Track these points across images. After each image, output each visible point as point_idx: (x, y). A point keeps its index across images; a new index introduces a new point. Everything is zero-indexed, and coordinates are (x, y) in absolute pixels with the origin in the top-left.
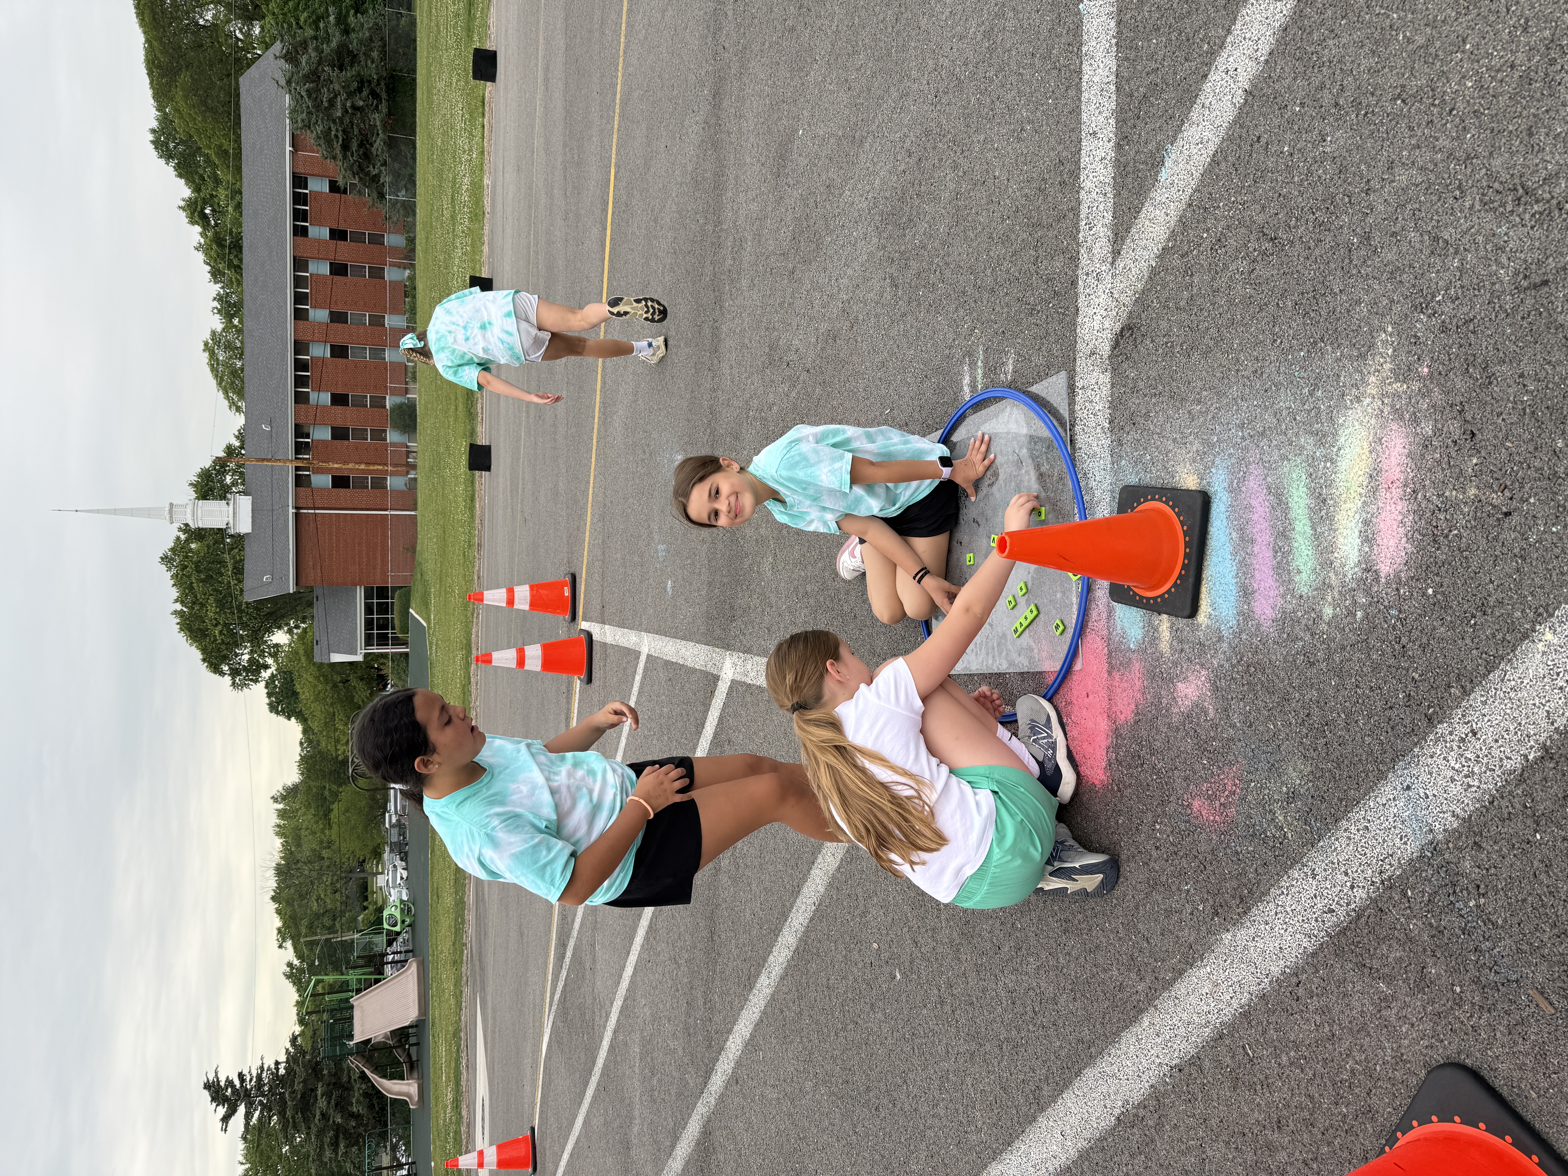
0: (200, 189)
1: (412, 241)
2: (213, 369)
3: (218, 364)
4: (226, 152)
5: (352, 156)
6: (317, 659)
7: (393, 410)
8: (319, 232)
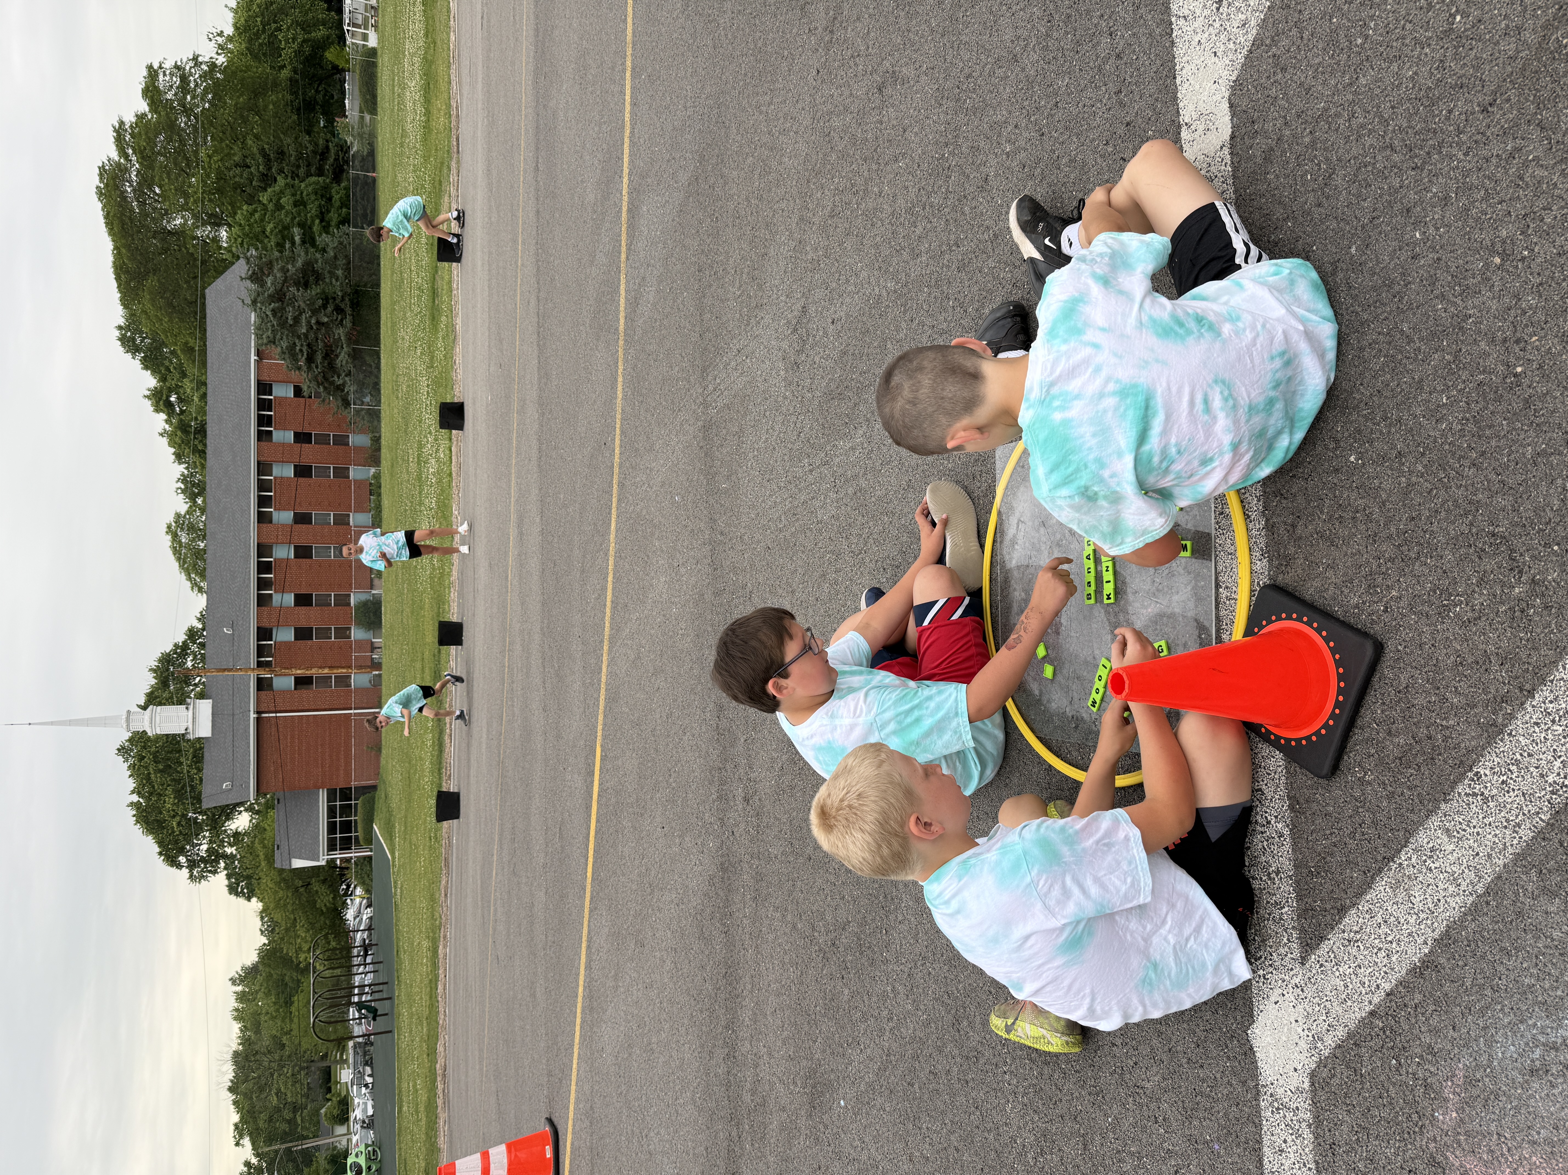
0: (166, 379)
1: (377, 440)
2: (176, 551)
3: (181, 546)
4: (192, 349)
5: (317, 367)
6: (278, 865)
7: (357, 607)
8: (283, 436)
